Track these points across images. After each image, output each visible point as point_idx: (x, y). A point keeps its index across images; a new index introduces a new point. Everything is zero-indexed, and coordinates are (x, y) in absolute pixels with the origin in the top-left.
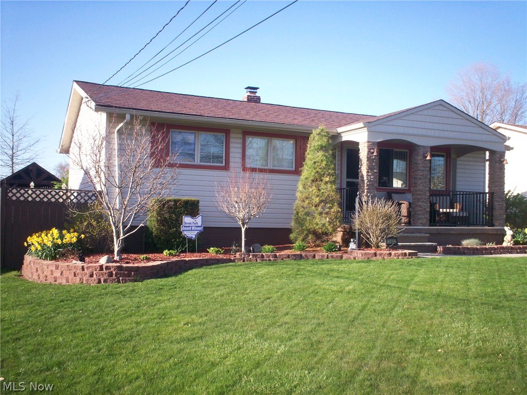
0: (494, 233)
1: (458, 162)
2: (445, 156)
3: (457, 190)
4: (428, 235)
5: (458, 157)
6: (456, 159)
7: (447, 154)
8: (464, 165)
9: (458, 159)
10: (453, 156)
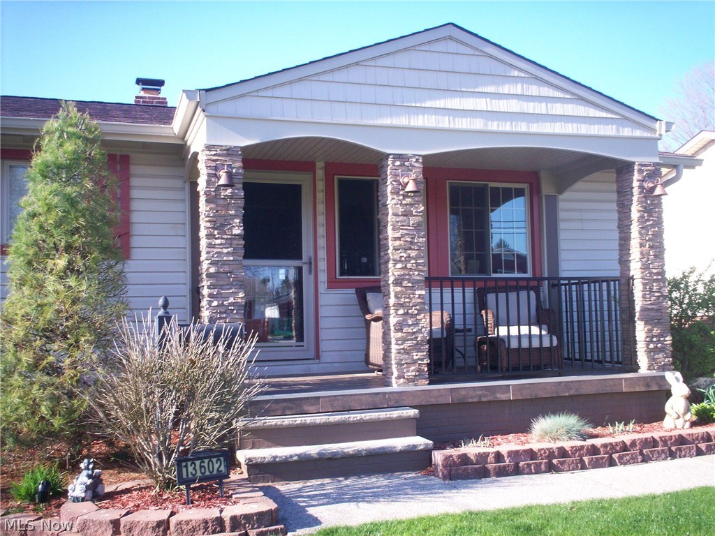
0: (637, 389)
1: (562, 205)
2: (527, 192)
3: (563, 274)
4: (413, 412)
5: (560, 192)
6: (555, 197)
7: (531, 185)
8: (581, 210)
9: (561, 197)
10: (546, 189)
